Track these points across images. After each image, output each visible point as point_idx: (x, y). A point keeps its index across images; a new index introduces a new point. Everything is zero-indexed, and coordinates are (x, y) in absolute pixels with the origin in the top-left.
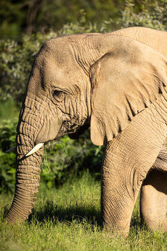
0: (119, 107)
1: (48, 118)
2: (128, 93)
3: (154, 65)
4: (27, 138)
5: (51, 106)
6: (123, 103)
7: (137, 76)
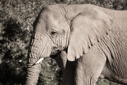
0: (84, 41)
1: (47, 45)
2: (90, 34)
3: (105, 20)
4: (35, 55)
5: (49, 39)
6: (87, 40)
7: (95, 25)
